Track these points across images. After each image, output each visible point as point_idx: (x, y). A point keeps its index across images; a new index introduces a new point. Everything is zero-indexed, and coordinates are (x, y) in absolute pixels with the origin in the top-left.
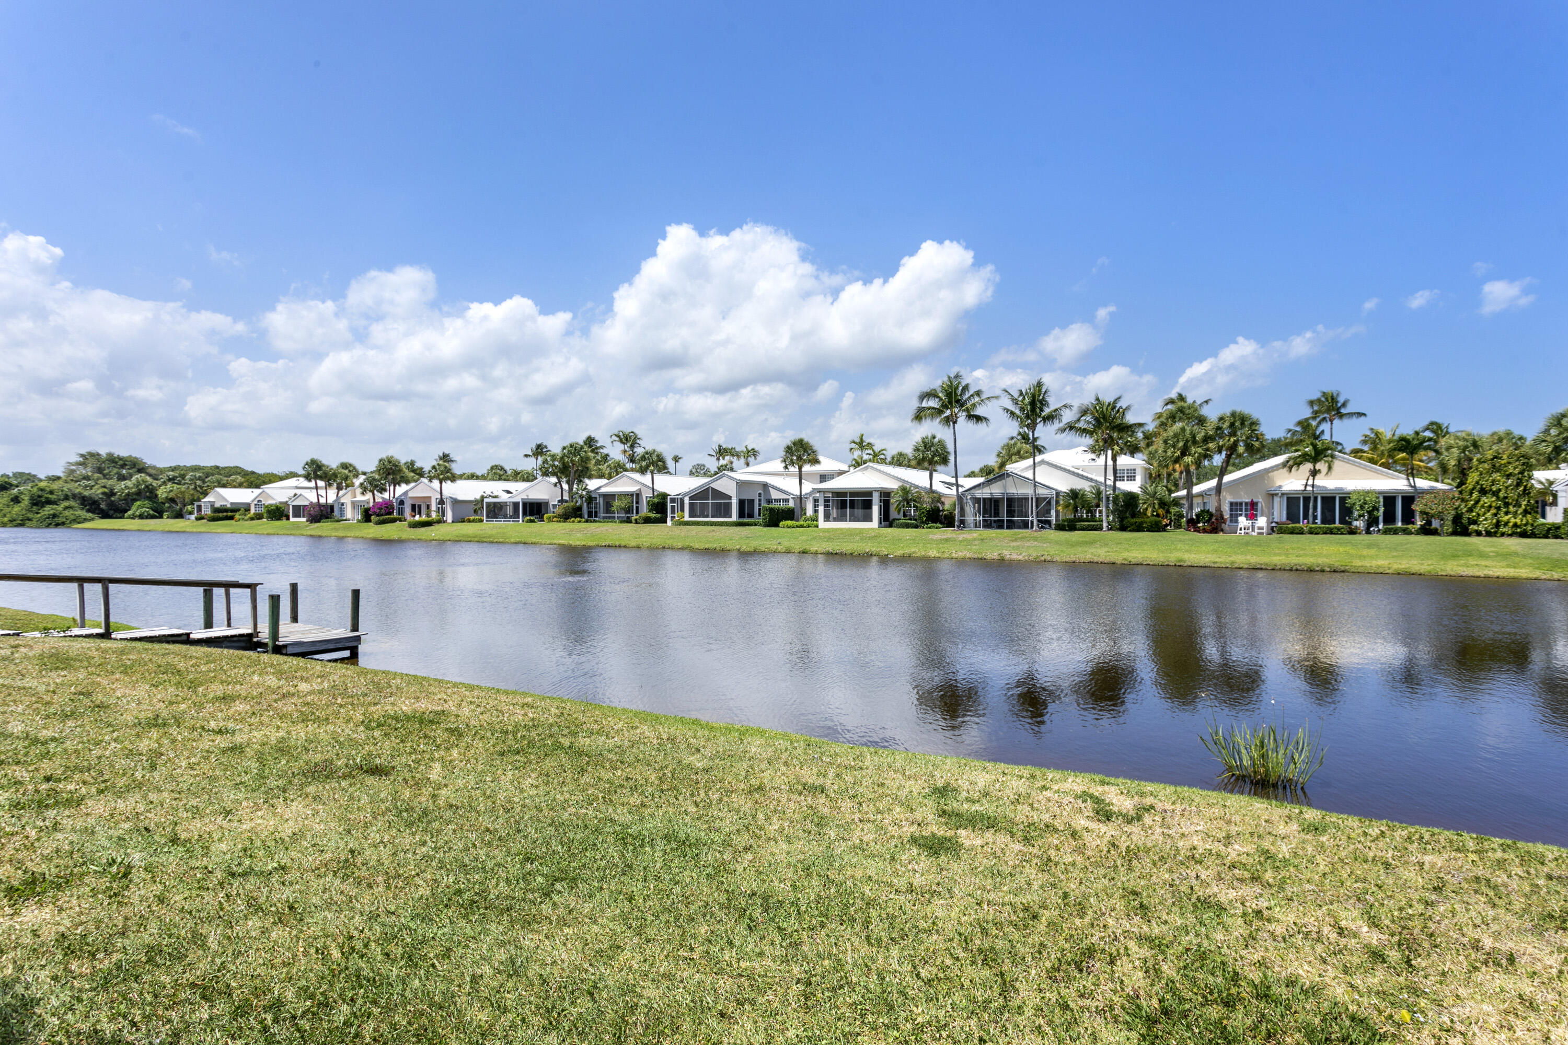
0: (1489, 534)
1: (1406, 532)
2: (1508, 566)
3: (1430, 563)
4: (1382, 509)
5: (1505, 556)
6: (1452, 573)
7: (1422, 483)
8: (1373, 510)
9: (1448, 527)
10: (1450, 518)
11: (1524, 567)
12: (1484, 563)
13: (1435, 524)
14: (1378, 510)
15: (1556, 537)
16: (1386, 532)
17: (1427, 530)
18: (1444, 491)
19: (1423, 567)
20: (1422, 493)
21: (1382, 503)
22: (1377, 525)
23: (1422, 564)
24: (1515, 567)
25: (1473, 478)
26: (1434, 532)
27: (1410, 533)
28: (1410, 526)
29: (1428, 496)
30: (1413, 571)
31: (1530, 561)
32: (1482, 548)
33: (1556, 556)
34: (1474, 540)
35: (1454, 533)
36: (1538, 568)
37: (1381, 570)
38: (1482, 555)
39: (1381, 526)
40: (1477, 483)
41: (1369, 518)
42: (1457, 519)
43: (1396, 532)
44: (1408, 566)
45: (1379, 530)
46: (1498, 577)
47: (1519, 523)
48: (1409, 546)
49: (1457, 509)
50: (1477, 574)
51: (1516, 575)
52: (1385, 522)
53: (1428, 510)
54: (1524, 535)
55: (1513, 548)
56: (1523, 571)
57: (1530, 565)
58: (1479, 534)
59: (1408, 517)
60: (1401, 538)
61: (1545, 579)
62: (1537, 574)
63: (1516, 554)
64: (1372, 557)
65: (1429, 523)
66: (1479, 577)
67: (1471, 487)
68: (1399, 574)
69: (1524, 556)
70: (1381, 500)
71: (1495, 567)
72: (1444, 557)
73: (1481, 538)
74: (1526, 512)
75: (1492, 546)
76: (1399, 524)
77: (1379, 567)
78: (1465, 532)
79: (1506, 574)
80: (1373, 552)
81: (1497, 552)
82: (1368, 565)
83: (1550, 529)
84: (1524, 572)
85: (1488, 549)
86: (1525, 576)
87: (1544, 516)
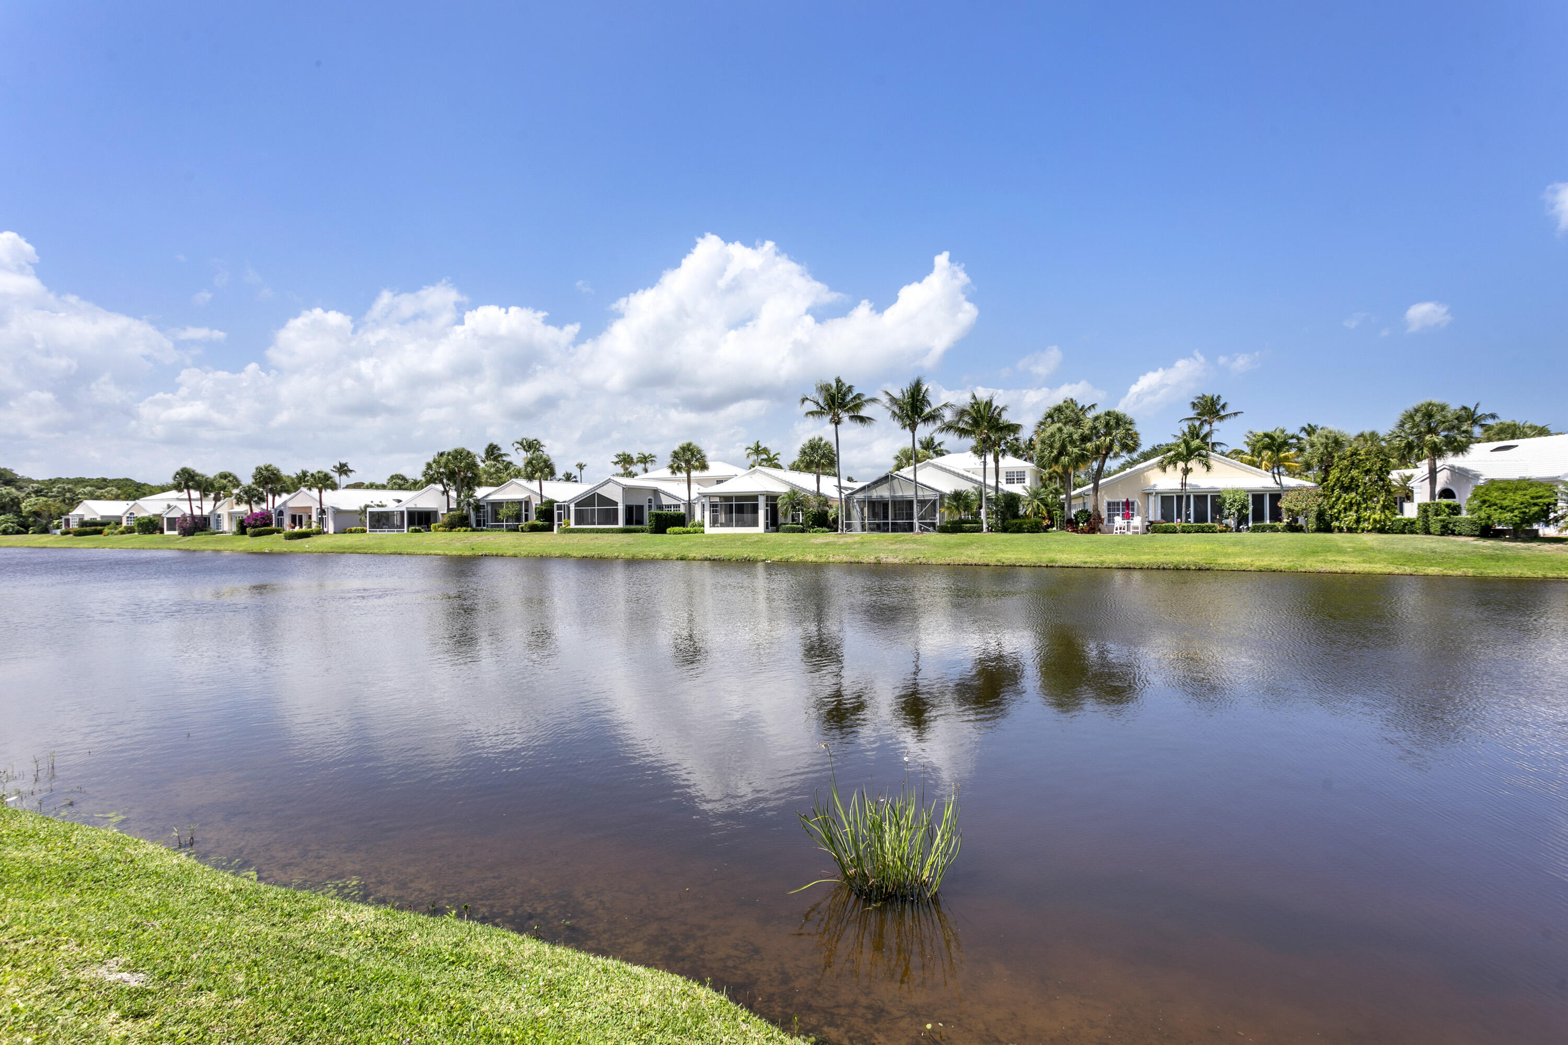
0: (1350, 530)
1: (1273, 529)
2: (1364, 561)
3: (1290, 559)
4: (1251, 508)
5: (1362, 552)
6: (1311, 569)
7: (1288, 481)
8: (1242, 508)
9: (1312, 524)
10: (1313, 515)
11: (1379, 562)
12: (1341, 559)
13: (1301, 521)
14: (1247, 508)
15: (1412, 532)
16: (1255, 530)
17: (1293, 528)
18: (1308, 489)
19: (1283, 564)
20: (1287, 491)
21: (1250, 501)
22: (1247, 523)
23: (1284, 561)
24: (1370, 563)
25: (1334, 474)
26: (1299, 529)
27: (1277, 531)
28: (1277, 524)
29: (1293, 494)
30: (1274, 568)
31: (1385, 556)
32: (1340, 544)
33: (1410, 550)
34: (1336, 536)
35: (1318, 530)
36: (1392, 563)
37: (1244, 568)
38: (1341, 551)
39: (1250, 524)
40: (1338, 479)
41: (1239, 516)
42: (1320, 516)
43: (1263, 530)
44: (1269, 562)
45: (1248, 528)
46: (1354, 573)
47: (1378, 519)
48: (1272, 542)
49: (1319, 506)
50: (1334, 570)
51: (1371, 570)
52: (1254, 520)
53: (1292, 507)
54: (1382, 531)
55: (1370, 544)
56: (1378, 566)
57: (1385, 560)
58: (1341, 530)
59: (1276, 515)
60: (1268, 535)
61: (1398, 574)
62: (1392, 569)
63: (1372, 549)
64: (1236, 555)
65: (1296, 521)
66: (1336, 573)
67: (1332, 484)
68: (1261, 571)
69: (1380, 551)
70: (1250, 499)
71: (1352, 562)
72: (1305, 554)
73: (1343, 535)
74: (1385, 508)
75: (1349, 542)
76: (1268, 522)
77: (1242, 564)
78: (1328, 529)
79: (1361, 569)
80: (1237, 549)
81: (1354, 548)
82: (1232, 563)
83: (1406, 524)
84: (1379, 568)
85: (1346, 545)
86: (1379, 571)
87: (1402, 511)
